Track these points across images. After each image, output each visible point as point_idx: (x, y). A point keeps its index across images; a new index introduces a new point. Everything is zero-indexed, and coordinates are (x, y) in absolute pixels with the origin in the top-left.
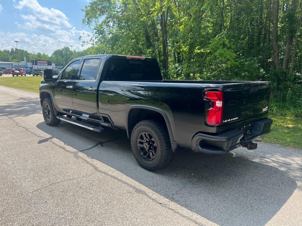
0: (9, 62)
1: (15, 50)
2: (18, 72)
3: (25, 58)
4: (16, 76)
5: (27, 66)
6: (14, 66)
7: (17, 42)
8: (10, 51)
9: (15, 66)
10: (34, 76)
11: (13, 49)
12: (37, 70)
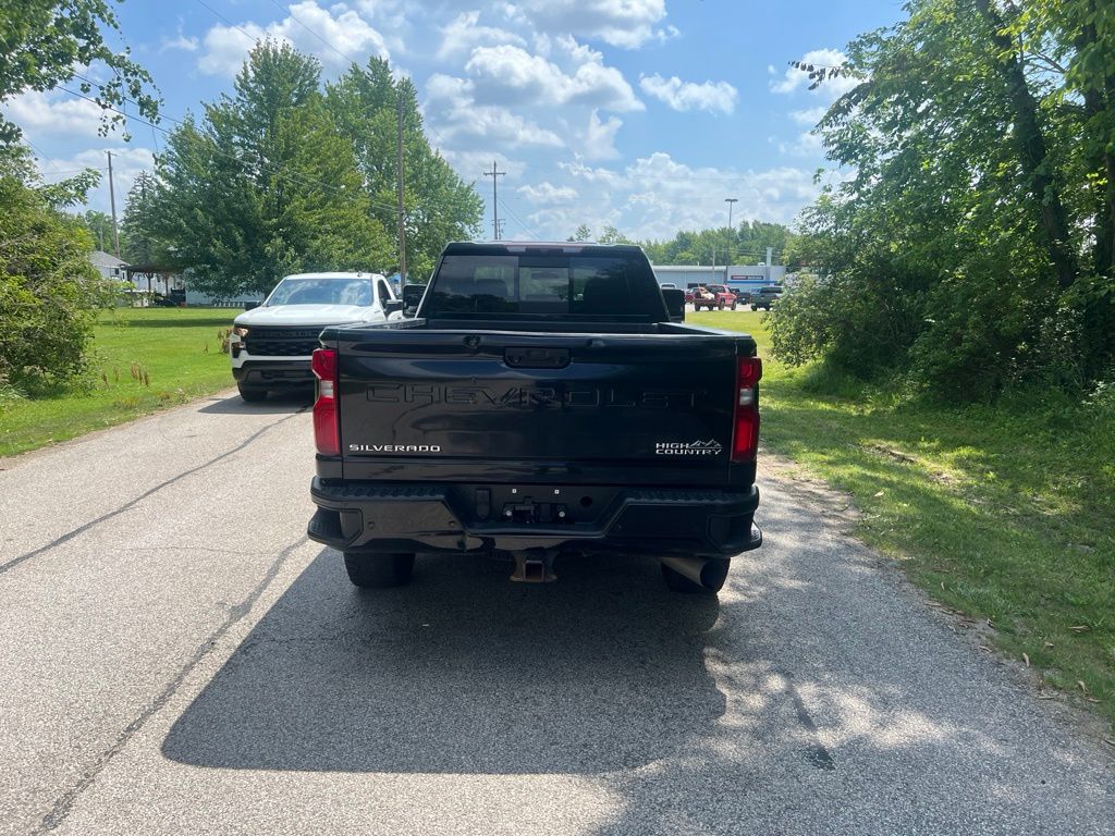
0: (711, 265)
1: (751, 227)
2: (710, 296)
3: (769, 251)
4: (706, 308)
5: (768, 277)
6: (729, 279)
7: (731, 201)
8: (738, 230)
9: (732, 278)
10: (754, 309)
11: (746, 224)
12: (769, 292)
